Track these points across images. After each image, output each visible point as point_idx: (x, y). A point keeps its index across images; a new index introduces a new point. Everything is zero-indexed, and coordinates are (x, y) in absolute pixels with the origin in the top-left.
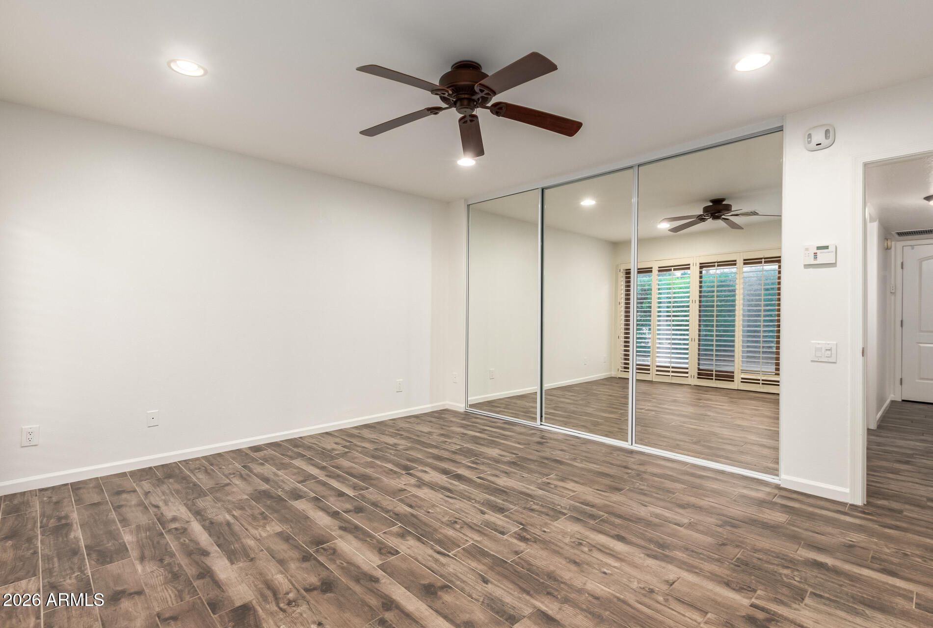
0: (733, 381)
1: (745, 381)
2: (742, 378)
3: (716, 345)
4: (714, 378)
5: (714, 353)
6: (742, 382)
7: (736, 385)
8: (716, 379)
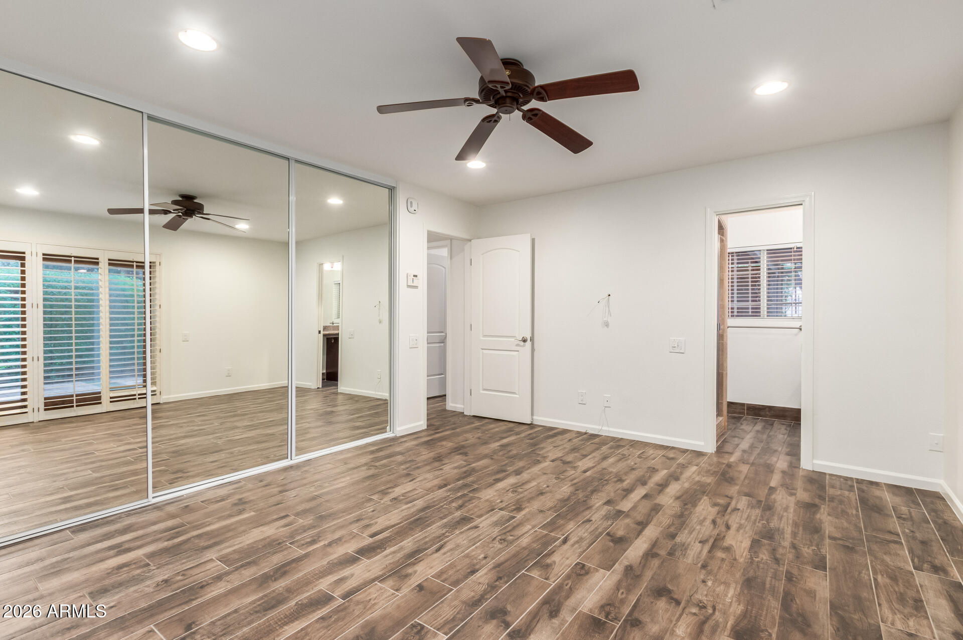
0: (100, 403)
1: (114, 400)
2: (111, 398)
3: (76, 355)
4: (75, 404)
5: (74, 366)
6: (111, 402)
7: (106, 406)
8: (77, 406)
